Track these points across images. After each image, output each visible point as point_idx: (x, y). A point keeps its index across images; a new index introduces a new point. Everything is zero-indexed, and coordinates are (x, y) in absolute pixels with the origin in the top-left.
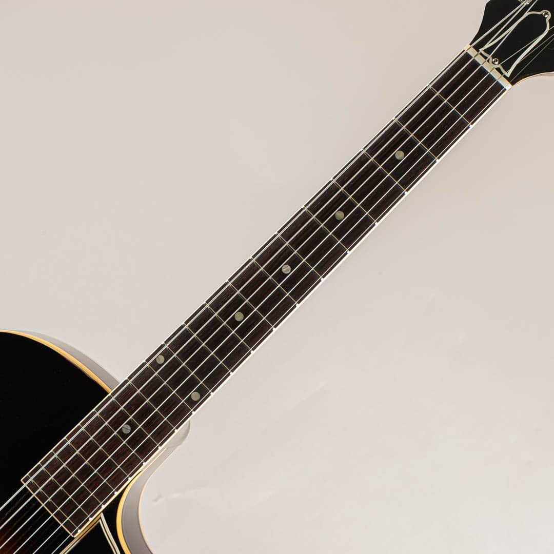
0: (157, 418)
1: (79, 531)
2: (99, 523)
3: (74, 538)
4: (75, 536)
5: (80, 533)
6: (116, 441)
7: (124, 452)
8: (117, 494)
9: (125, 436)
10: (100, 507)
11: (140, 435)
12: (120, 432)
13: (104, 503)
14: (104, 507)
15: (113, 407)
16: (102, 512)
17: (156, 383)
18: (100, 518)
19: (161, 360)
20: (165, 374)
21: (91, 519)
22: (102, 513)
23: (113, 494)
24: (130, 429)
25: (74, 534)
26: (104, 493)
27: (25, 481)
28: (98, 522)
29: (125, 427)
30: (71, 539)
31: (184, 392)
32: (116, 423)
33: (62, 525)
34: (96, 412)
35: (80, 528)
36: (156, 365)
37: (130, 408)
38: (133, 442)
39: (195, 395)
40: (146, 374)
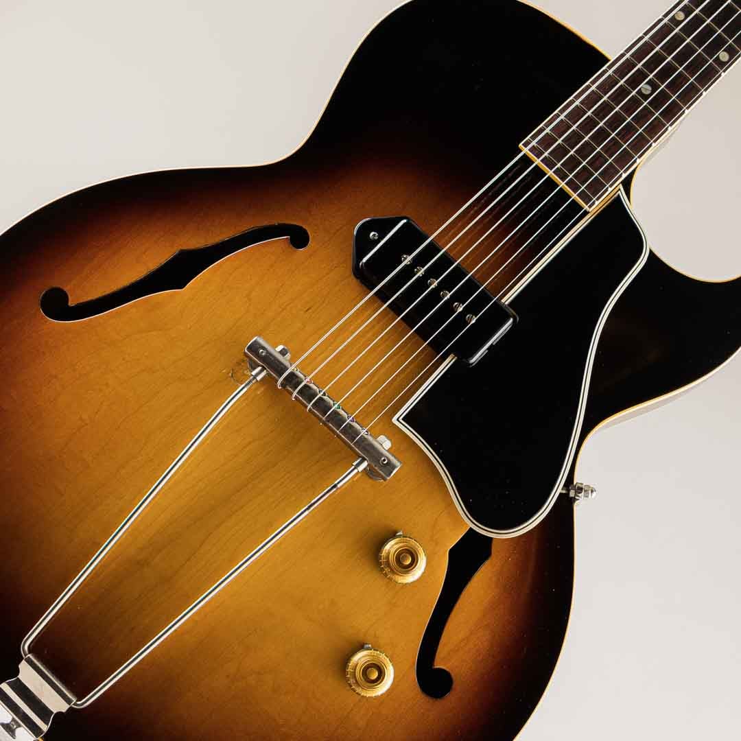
0: (681, 79)
1: (597, 203)
2: (619, 195)
3: (589, 212)
4: (590, 210)
5: (595, 207)
6: (635, 103)
7: (645, 114)
10: (620, 176)
11: (663, 97)
12: (639, 92)
13: (624, 172)
14: (624, 176)
16: (621, 182)
17: (677, 40)
18: (620, 189)
19: (681, 16)
20: (688, 30)
21: (610, 189)
22: (621, 185)
23: (635, 161)
24: (650, 89)
25: (590, 207)
27: (525, 145)
28: (617, 194)
29: (644, 87)
30: (586, 213)
31: (713, 49)
32: (634, 82)
33: (575, 196)
34: (608, 70)
35: (598, 199)
36: (674, 21)
37: (651, 65)
38: (656, 103)
39: (723, 56)
40: (666, 30)
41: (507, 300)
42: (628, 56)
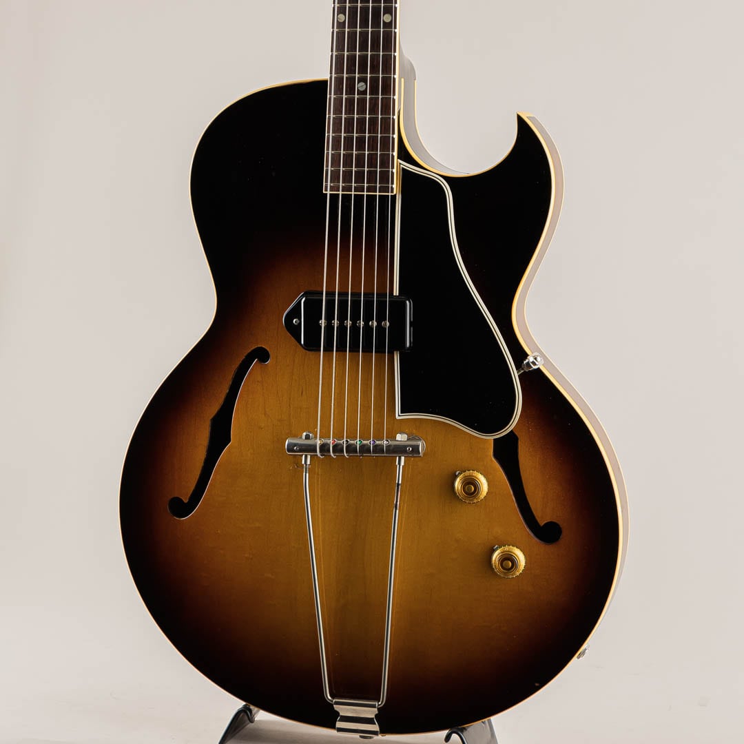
0: (375, 59)
1: (394, 186)
2: (403, 168)
3: (395, 195)
4: (395, 193)
5: (396, 187)
6: (362, 102)
7: (374, 103)
8: (396, 136)
9: (364, 92)
10: (393, 156)
11: (374, 81)
12: (360, 93)
13: (393, 150)
14: (395, 154)
15: (339, 81)
16: (398, 158)
17: (352, 36)
19: (341, 17)
20: (353, 24)
21: (395, 171)
22: (398, 160)
23: (393, 139)
24: (363, 84)
25: (392, 192)
26: (386, 143)
27: (326, 190)
28: (401, 168)
29: (359, 86)
30: (394, 197)
31: (376, 23)
32: (351, 89)
33: (378, 194)
34: (331, 96)
35: (392, 183)
36: (341, 25)
37: (351, 70)
38: (374, 90)
39: (386, 18)
40: (340, 36)
41: (396, 292)
42: (334, 75)
